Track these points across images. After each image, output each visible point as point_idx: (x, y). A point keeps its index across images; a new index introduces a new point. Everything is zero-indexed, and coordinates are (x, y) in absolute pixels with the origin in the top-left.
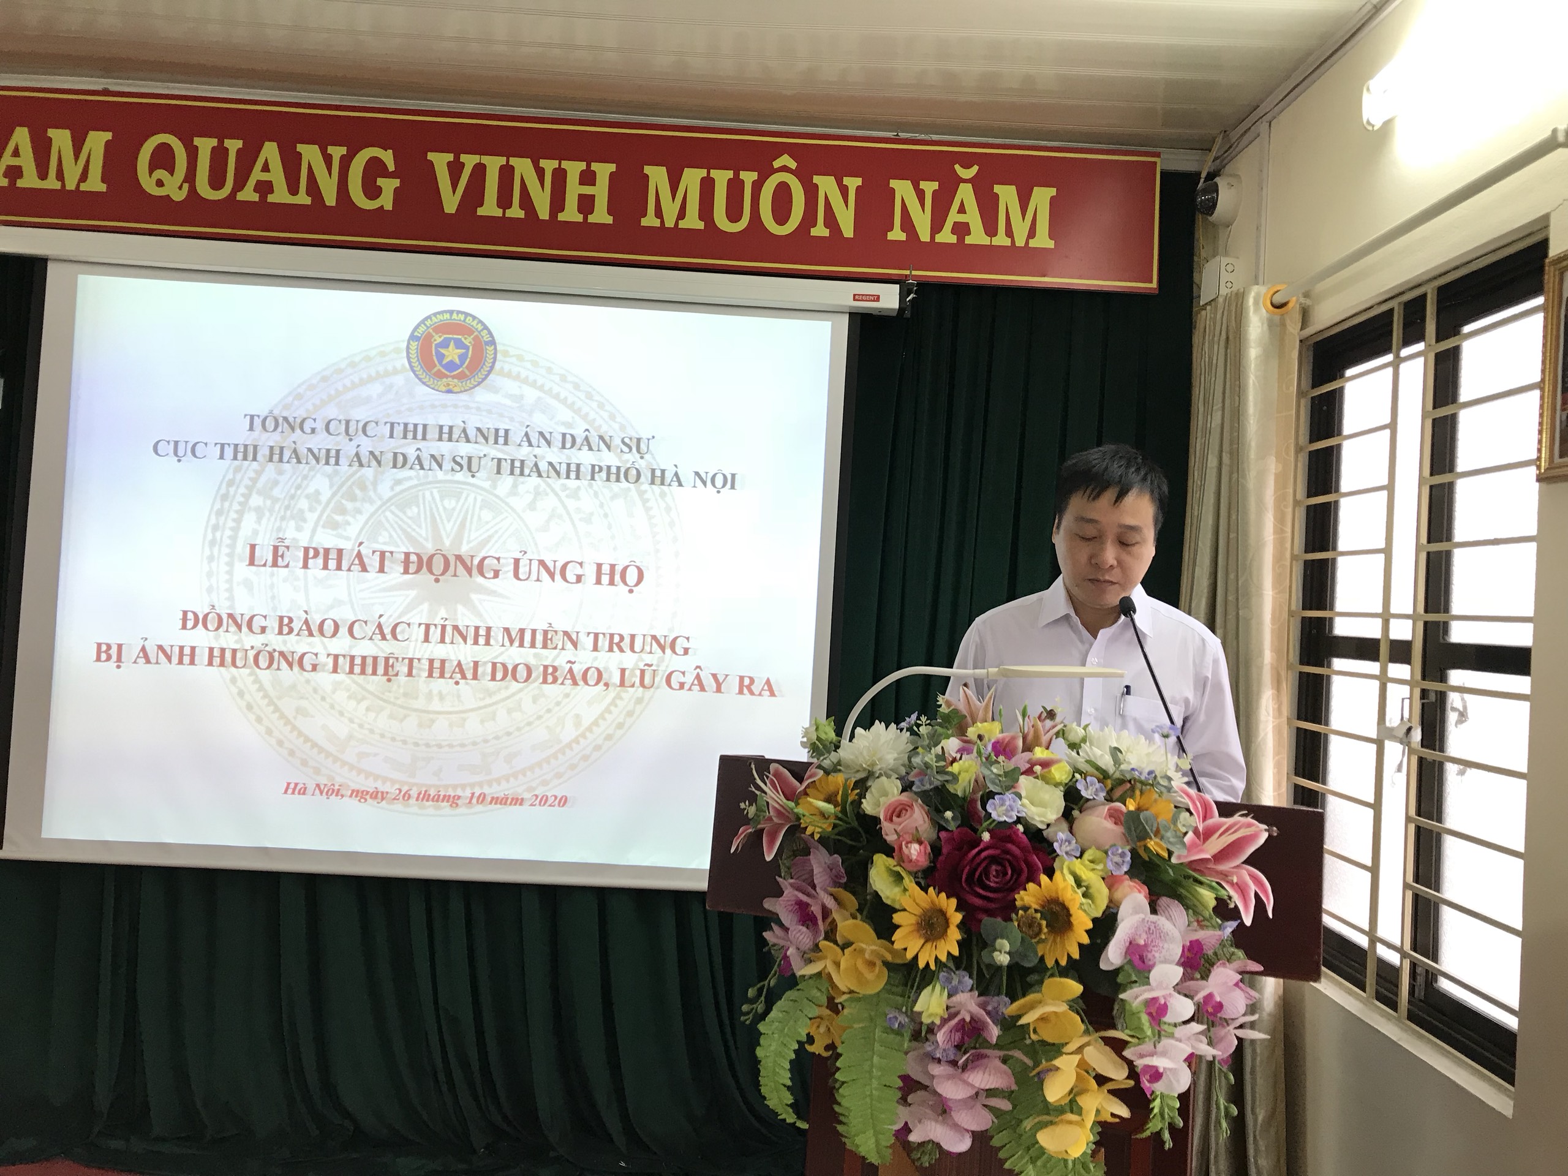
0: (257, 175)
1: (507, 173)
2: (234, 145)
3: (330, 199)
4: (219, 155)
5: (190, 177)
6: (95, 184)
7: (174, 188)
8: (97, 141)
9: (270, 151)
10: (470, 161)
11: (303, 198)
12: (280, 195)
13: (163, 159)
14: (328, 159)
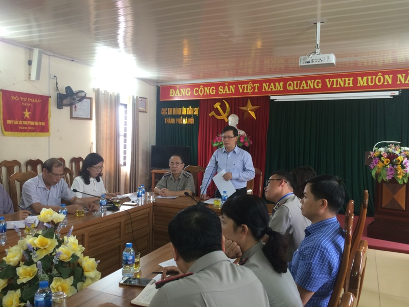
0: (302, 85)
1: (337, 81)
2: (299, 82)
3: (312, 87)
4: (297, 83)
5: (294, 87)
6: (282, 89)
7: (292, 88)
8: (282, 84)
9: (304, 82)
10: (331, 80)
11: (308, 88)
12: (305, 88)
13: (290, 85)
14: (312, 82)
